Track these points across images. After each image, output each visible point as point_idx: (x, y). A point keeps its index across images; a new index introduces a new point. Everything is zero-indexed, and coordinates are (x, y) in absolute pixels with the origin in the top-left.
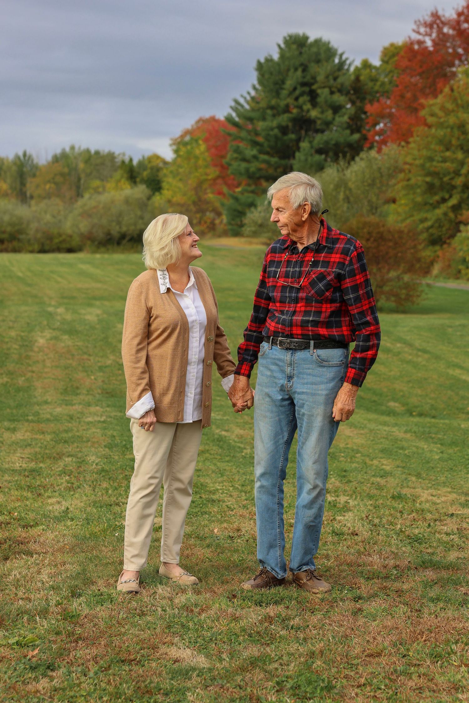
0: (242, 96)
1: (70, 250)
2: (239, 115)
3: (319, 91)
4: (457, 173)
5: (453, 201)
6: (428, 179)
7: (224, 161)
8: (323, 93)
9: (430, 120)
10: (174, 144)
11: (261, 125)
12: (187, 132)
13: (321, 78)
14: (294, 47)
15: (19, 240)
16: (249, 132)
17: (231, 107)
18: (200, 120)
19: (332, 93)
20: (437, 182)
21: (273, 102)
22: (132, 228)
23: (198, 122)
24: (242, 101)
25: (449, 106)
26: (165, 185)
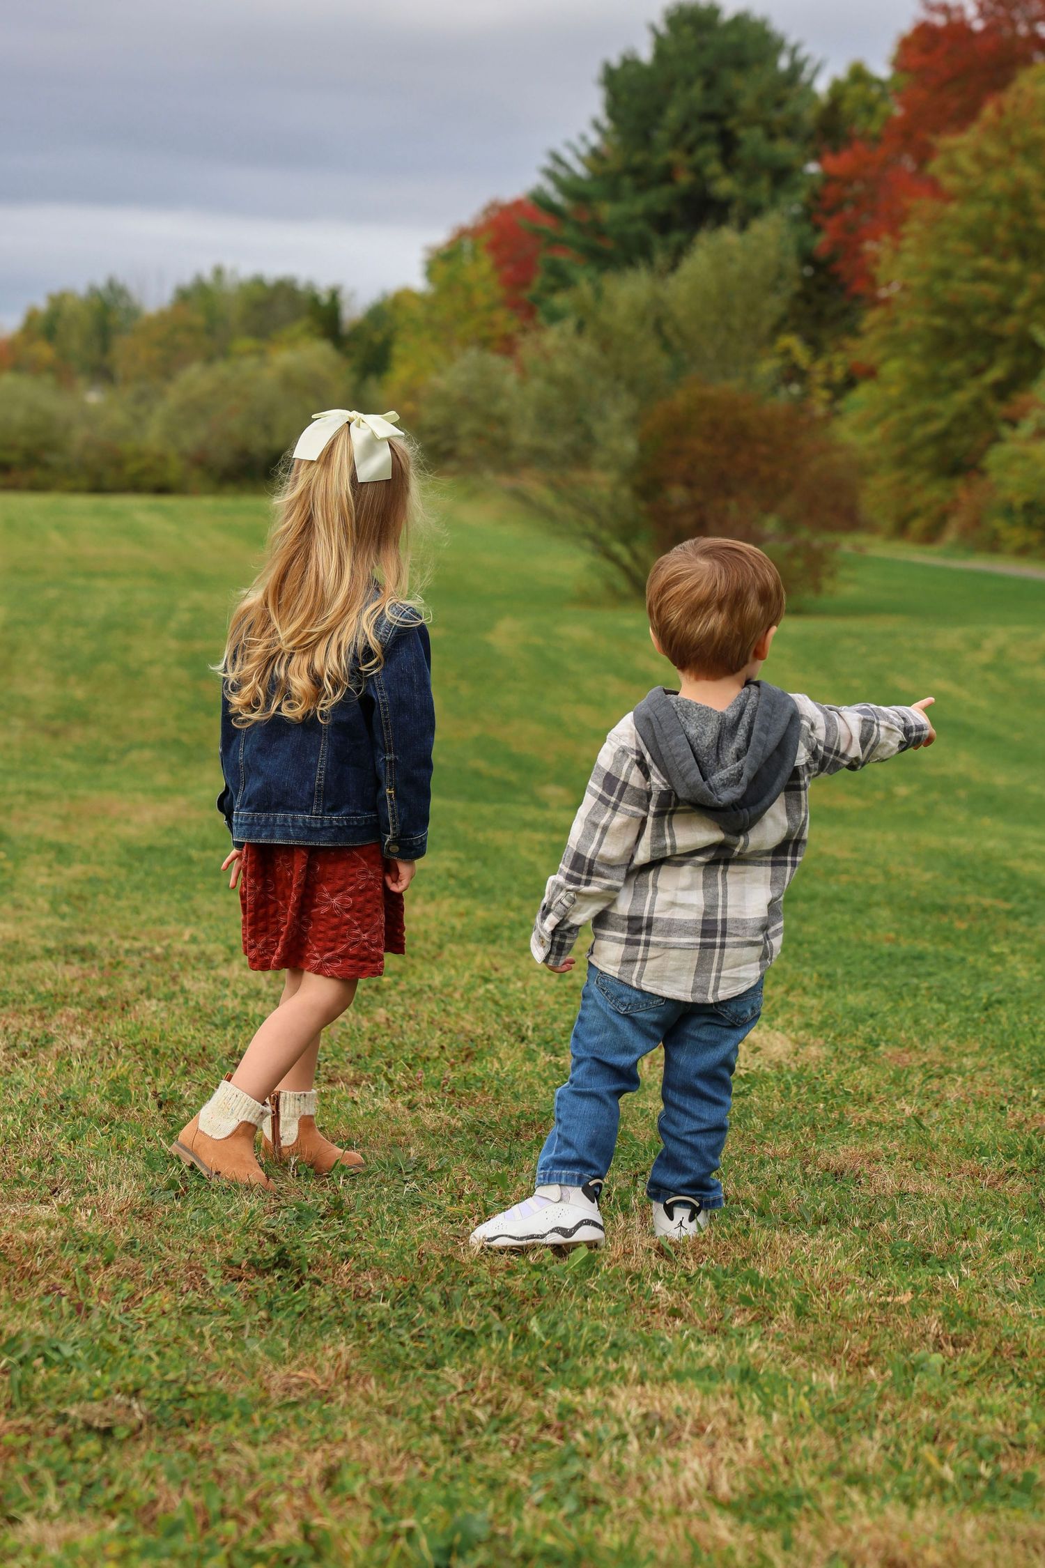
0: (569, 145)
1: (162, 490)
2: (562, 187)
3: (742, 133)
4: (1005, 309)
5: (996, 373)
6: (939, 321)
7: (526, 295)
8: (751, 138)
9: (950, 182)
11: (607, 211)
12: (463, 233)
13: (747, 103)
14: (687, 30)
15: (46, 466)
16: (579, 227)
17: (544, 171)
18: (495, 205)
19: (771, 136)
20: (958, 328)
21: (638, 158)
24: (568, 156)
25: (993, 150)
26: (397, 350)
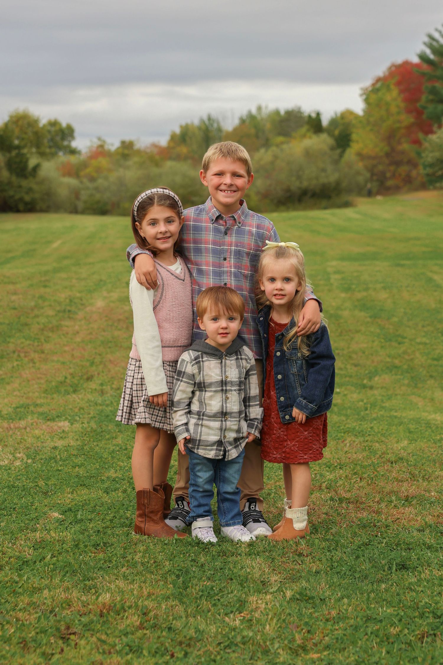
0: (437, 30)
2: (434, 51)
7: (418, 105)
10: (364, 94)
12: (379, 80)
17: (425, 44)
18: (393, 65)
22: (314, 182)
23: (390, 68)
24: (436, 35)
26: (354, 137)
